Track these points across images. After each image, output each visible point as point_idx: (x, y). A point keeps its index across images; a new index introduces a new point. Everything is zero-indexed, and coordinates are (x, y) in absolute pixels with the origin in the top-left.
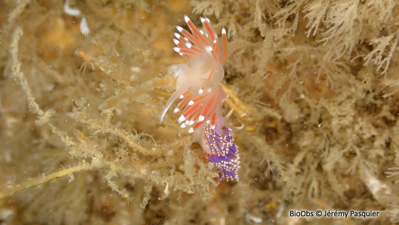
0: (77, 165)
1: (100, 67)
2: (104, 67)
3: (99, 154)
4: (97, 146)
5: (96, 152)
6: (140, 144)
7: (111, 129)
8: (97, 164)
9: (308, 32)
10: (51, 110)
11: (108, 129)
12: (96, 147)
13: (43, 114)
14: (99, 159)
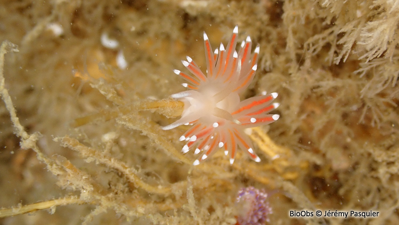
0: (62, 198)
1: (99, 90)
2: (104, 90)
3: (88, 186)
4: (87, 177)
5: (85, 184)
6: (143, 179)
7: (106, 159)
8: (86, 197)
9: (338, 58)
10: (37, 133)
11: (103, 159)
12: (86, 179)
13: (28, 138)
14: (89, 192)
